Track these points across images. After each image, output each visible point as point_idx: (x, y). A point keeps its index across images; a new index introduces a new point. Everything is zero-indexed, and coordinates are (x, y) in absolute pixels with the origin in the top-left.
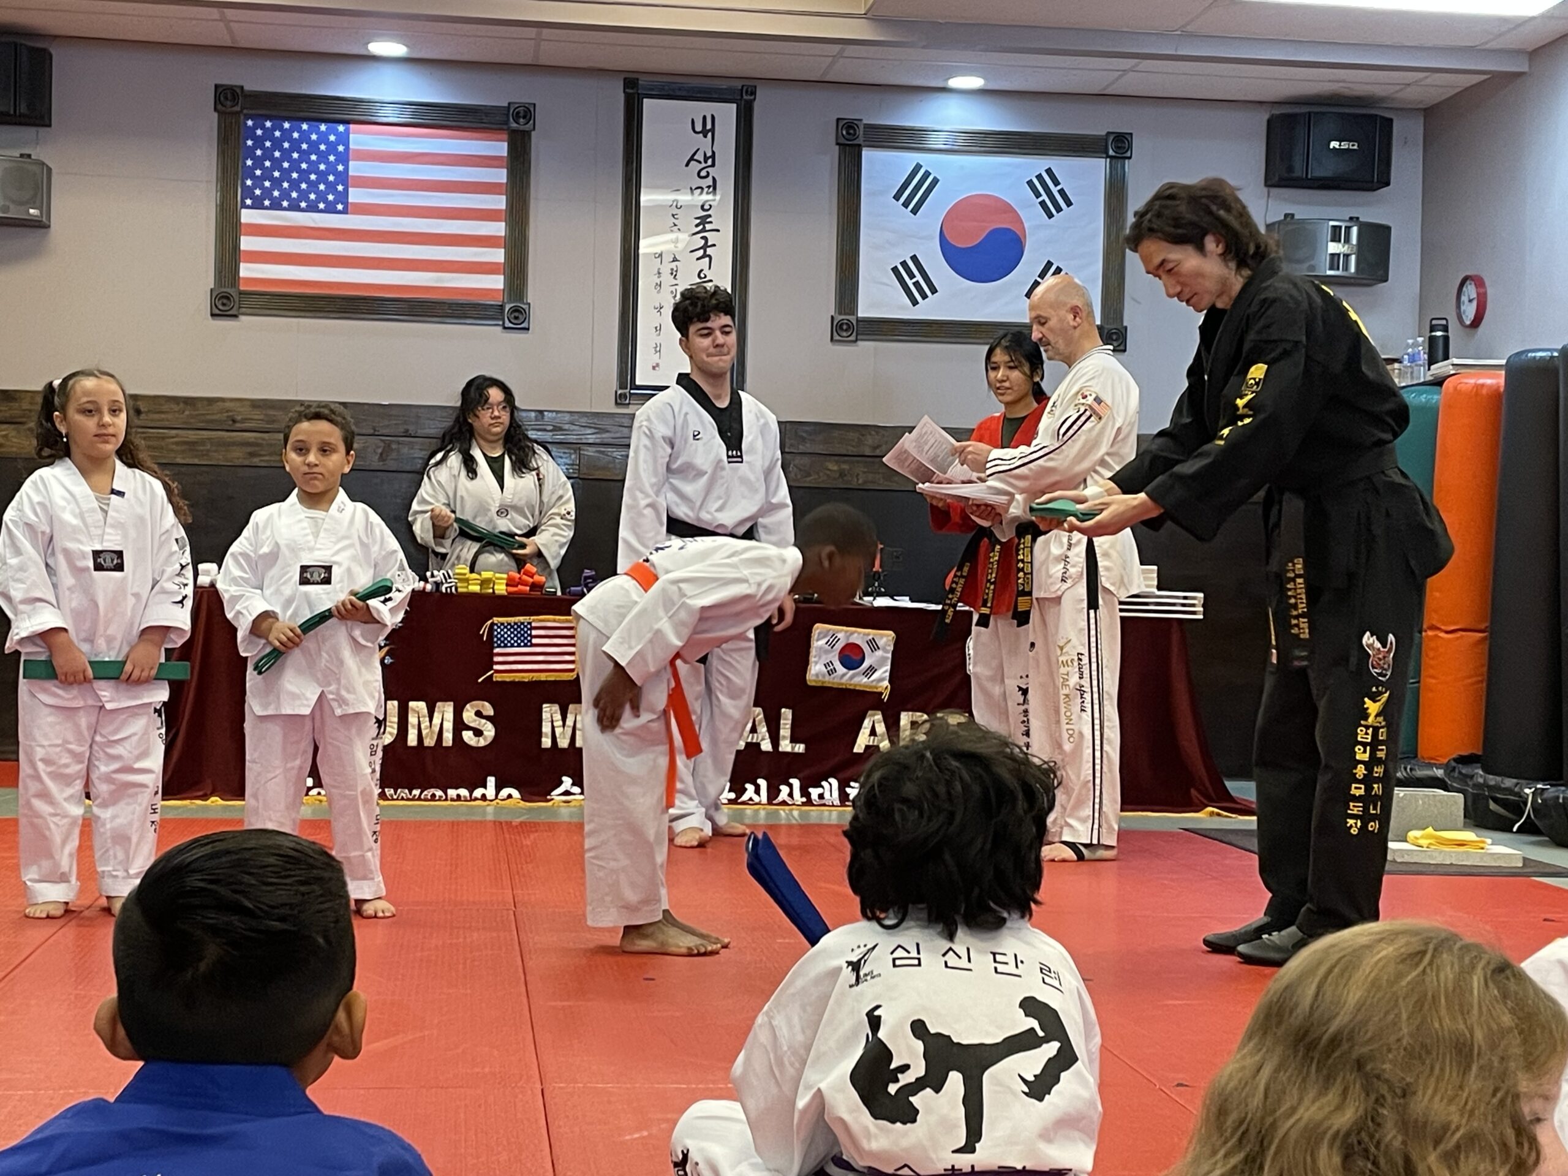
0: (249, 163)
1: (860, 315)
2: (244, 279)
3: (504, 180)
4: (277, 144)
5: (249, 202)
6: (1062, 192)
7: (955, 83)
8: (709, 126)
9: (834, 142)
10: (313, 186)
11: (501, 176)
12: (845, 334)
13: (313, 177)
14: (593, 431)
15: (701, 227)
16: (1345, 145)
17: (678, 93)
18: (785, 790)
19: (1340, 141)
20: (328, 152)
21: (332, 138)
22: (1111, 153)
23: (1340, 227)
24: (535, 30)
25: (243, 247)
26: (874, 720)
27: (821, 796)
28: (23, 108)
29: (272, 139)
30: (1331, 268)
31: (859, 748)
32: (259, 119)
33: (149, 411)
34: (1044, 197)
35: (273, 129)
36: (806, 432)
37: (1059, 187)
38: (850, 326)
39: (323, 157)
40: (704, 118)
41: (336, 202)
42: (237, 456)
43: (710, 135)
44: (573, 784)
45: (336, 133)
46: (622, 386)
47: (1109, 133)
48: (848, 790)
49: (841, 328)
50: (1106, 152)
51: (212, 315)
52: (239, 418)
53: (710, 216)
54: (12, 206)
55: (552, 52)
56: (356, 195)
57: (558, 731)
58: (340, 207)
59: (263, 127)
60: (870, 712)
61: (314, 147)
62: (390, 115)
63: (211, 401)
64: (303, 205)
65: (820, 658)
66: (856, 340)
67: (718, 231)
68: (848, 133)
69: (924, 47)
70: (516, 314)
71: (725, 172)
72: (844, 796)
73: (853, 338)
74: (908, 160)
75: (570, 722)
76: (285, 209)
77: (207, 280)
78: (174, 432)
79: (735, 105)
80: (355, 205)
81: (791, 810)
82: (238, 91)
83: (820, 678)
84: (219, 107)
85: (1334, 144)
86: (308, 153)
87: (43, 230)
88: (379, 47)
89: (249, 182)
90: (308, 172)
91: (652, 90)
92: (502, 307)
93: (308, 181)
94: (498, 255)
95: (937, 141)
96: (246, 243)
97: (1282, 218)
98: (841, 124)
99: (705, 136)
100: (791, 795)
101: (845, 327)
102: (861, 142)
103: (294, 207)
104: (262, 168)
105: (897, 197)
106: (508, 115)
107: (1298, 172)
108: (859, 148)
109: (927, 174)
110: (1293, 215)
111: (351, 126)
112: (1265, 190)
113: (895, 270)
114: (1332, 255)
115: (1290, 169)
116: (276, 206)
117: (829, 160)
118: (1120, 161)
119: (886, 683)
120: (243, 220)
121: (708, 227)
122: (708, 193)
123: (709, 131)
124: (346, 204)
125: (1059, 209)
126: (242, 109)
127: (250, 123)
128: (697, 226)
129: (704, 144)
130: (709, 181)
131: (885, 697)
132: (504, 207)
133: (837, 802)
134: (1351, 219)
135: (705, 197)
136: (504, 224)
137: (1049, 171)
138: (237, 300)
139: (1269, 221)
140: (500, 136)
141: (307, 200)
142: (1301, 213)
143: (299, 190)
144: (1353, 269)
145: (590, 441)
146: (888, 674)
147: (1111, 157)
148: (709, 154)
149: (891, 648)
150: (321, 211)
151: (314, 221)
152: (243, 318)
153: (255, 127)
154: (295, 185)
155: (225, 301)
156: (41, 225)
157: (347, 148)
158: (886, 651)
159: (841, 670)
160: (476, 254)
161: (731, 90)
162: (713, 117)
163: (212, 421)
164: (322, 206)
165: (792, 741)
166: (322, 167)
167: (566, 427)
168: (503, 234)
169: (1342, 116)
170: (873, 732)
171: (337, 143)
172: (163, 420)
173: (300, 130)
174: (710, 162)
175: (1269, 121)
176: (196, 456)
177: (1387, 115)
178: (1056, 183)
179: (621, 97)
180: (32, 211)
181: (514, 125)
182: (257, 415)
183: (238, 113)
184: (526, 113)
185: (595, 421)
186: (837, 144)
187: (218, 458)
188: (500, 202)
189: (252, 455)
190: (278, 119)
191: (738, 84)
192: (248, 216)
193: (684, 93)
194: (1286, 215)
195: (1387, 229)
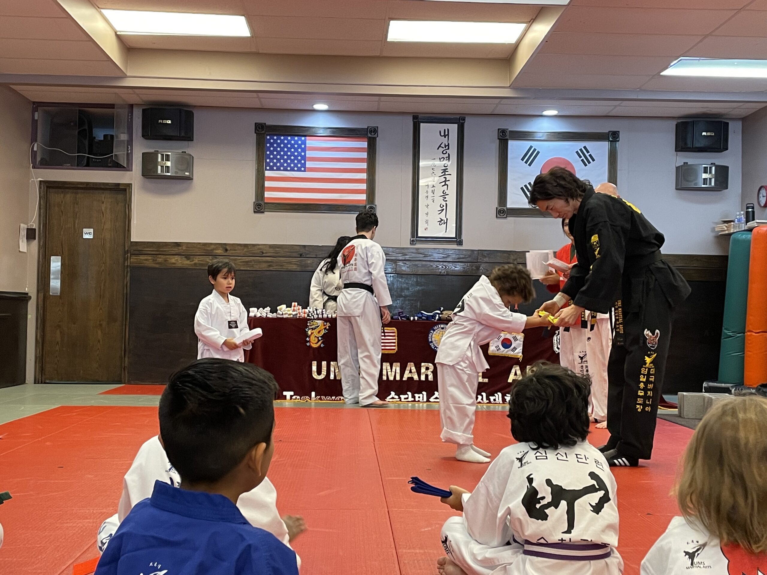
0: (268, 153)
1: (508, 206)
2: (267, 198)
3: (366, 157)
4: (279, 145)
5: (268, 168)
6: (590, 156)
7: (546, 113)
8: (446, 133)
9: (497, 138)
10: (292, 161)
11: (365, 155)
12: (502, 215)
13: (292, 158)
14: (401, 255)
15: (444, 173)
16: (709, 134)
17: (434, 121)
18: (480, 397)
19: (707, 132)
20: (298, 148)
21: (300, 142)
22: (611, 139)
23: (707, 167)
24: (378, 97)
25: (266, 185)
26: (516, 369)
27: (495, 400)
28: (183, 134)
29: (277, 144)
30: (704, 184)
31: (510, 380)
32: (272, 136)
33: (231, 250)
34: (583, 158)
35: (277, 139)
36: (487, 254)
37: (589, 154)
38: (504, 211)
39: (296, 150)
40: (445, 130)
41: (301, 167)
42: (264, 266)
43: (447, 136)
44: (395, 395)
45: (301, 140)
46: (413, 237)
47: (609, 131)
48: (505, 397)
49: (500, 213)
50: (609, 139)
51: (254, 212)
52: (264, 252)
53: (447, 169)
54: (179, 172)
55: (385, 106)
56: (309, 164)
57: (389, 373)
58: (303, 169)
59: (273, 139)
60: (514, 366)
61: (293, 146)
62: (321, 133)
63: (254, 245)
64: (289, 168)
65: (494, 344)
66: (506, 217)
67: (450, 175)
68: (502, 135)
69: (534, 99)
70: (371, 209)
71: (453, 151)
72: (504, 400)
73: (505, 216)
74: (526, 145)
75: (394, 370)
76: (282, 170)
77: (252, 198)
78: (240, 258)
79: (457, 125)
80: (308, 168)
81: (483, 406)
82: (264, 125)
83: (494, 352)
84: (257, 132)
85: (704, 134)
86: (291, 148)
87: (191, 181)
88: (317, 107)
89: (268, 160)
90: (291, 156)
91: (424, 120)
92: (365, 207)
93: (291, 160)
94: (364, 186)
95: (539, 136)
96: (267, 184)
97: (683, 164)
98: (500, 131)
99: (445, 137)
100: (482, 399)
101: (502, 212)
102: (507, 137)
103: (285, 170)
104: (273, 154)
105: (523, 159)
106: (367, 131)
107: (689, 145)
108: (507, 140)
109: (535, 150)
110: (687, 163)
111: (307, 138)
112: (676, 152)
113: (522, 188)
114: (704, 179)
115: (686, 144)
116: (278, 169)
117: (495, 145)
118: (614, 143)
119: (521, 354)
120: (266, 175)
121: (446, 173)
122: (446, 160)
123: (447, 135)
124: (305, 168)
125: (589, 162)
126: (266, 132)
127: (268, 137)
128: (442, 173)
129: (445, 140)
130: (447, 155)
131: (521, 360)
132: (366, 167)
133: (501, 402)
134: (712, 164)
135: (445, 162)
136: (366, 174)
137: (585, 147)
138: (263, 206)
139: (677, 166)
140: (364, 140)
141: (290, 167)
142: (690, 162)
143: (287, 163)
144: (713, 184)
145: (400, 259)
146: (521, 351)
147: (611, 141)
148: (447, 144)
149: (522, 340)
150: (296, 171)
151: (293, 174)
152: (266, 213)
153: (270, 139)
154: (285, 161)
155: (259, 207)
156: (189, 179)
157: (305, 146)
158: (521, 341)
159: (502, 349)
160: (355, 186)
161: (456, 119)
162: (448, 130)
163: (254, 253)
164: (296, 169)
165: (483, 378)
166: (296, 154)
167: (391, 253)
168: (366, 178)
169: (707, 122)
170: (516, 374)
171: (302, 144)
172: (236, 253)
173: (287, 140)
174: (447, 147)
175: (676, 125)
176: (248, 267)
177: (727, 121)
178: (588, 152)
179: (412, 122)
180: (186, 173)
181: (369, 135)
182: (271, 250)
183: (264, 134)
184: (375, 130)
185: (402, 251)
186: (498, 139)
187: (257, 267)
188: (364, 166)
189: (270, 266)
190: (279, 135)
191: (458, 116)
192: (268, 173)
193: (436, 121)
194: (684, 163)
195: (728, 167)
